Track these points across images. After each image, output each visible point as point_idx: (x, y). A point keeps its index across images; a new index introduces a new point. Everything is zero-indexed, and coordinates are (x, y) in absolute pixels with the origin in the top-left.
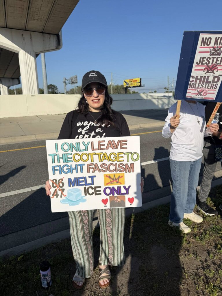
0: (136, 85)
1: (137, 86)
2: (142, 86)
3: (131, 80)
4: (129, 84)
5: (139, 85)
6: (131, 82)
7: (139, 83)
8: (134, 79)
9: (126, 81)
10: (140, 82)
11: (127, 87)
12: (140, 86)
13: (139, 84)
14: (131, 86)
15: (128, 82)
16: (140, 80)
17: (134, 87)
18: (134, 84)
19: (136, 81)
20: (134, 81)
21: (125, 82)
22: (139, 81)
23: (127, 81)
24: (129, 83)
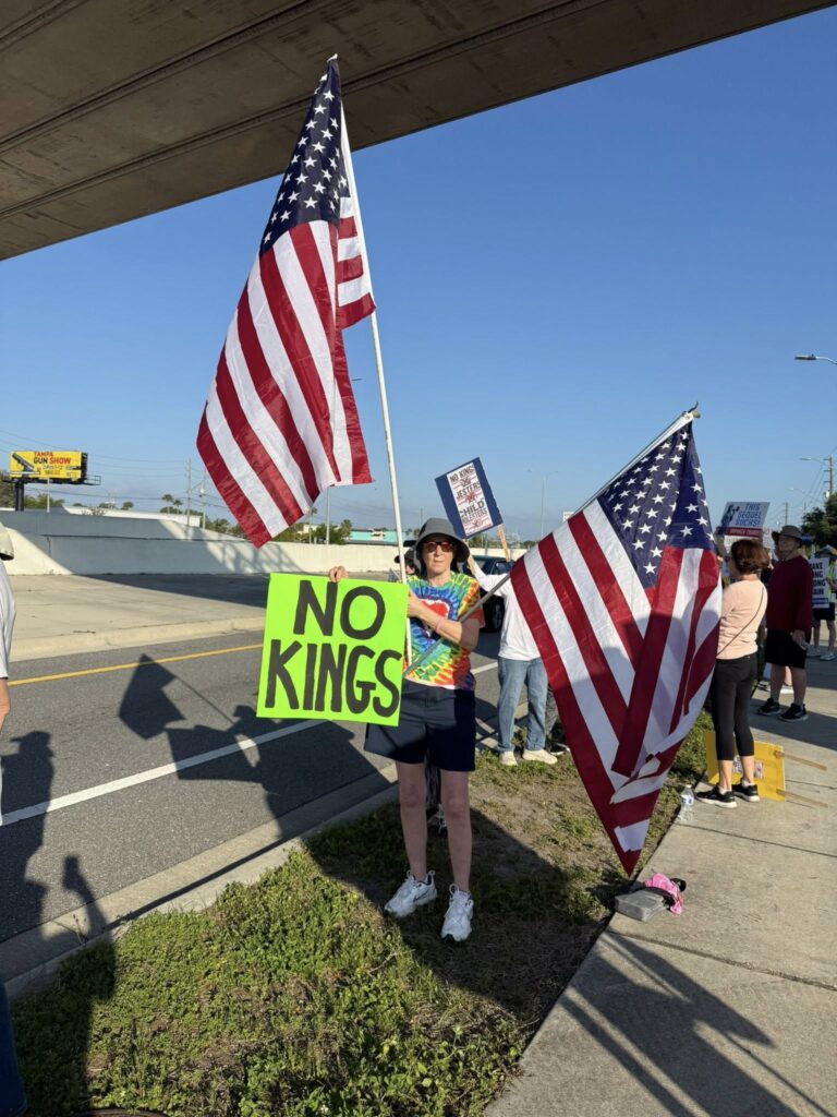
0: (63, 475)
1: (68, 481)
2: (90, 482)
3: (43, 454)
4: (35, 470)
5: (79, 477)
6: (46, 461)
7: (77, 468)
8: (57, 454)
9: (19, 454)
10: (83, 467)
11: (25, 480)
12: (81, 481)
13: (78, 475)
14: (43, 476)
15: (31, 462)
16: (84, 458)
17: (56, 481)
18: (58, 473)
19: (68, 461)
20: (57, 460)
21: (15, 457)
22: (79, 464)
23: (28, 457)
24: (38, 465)
